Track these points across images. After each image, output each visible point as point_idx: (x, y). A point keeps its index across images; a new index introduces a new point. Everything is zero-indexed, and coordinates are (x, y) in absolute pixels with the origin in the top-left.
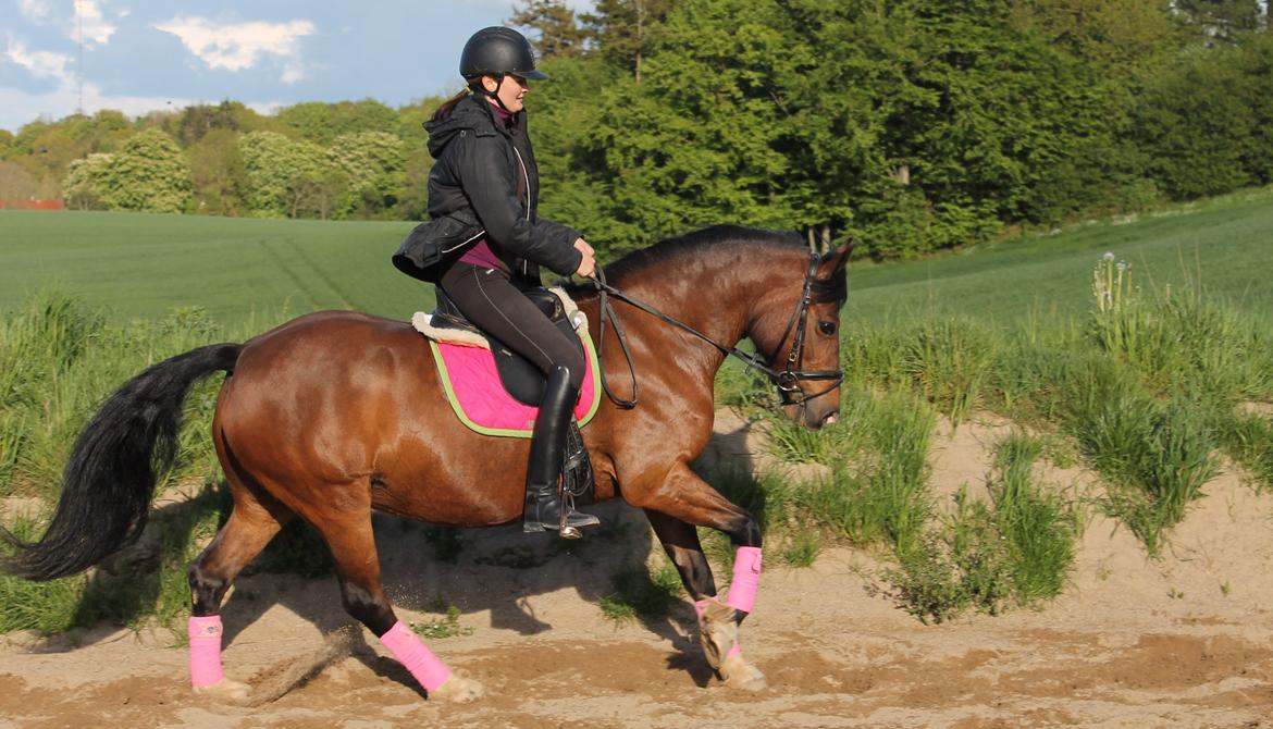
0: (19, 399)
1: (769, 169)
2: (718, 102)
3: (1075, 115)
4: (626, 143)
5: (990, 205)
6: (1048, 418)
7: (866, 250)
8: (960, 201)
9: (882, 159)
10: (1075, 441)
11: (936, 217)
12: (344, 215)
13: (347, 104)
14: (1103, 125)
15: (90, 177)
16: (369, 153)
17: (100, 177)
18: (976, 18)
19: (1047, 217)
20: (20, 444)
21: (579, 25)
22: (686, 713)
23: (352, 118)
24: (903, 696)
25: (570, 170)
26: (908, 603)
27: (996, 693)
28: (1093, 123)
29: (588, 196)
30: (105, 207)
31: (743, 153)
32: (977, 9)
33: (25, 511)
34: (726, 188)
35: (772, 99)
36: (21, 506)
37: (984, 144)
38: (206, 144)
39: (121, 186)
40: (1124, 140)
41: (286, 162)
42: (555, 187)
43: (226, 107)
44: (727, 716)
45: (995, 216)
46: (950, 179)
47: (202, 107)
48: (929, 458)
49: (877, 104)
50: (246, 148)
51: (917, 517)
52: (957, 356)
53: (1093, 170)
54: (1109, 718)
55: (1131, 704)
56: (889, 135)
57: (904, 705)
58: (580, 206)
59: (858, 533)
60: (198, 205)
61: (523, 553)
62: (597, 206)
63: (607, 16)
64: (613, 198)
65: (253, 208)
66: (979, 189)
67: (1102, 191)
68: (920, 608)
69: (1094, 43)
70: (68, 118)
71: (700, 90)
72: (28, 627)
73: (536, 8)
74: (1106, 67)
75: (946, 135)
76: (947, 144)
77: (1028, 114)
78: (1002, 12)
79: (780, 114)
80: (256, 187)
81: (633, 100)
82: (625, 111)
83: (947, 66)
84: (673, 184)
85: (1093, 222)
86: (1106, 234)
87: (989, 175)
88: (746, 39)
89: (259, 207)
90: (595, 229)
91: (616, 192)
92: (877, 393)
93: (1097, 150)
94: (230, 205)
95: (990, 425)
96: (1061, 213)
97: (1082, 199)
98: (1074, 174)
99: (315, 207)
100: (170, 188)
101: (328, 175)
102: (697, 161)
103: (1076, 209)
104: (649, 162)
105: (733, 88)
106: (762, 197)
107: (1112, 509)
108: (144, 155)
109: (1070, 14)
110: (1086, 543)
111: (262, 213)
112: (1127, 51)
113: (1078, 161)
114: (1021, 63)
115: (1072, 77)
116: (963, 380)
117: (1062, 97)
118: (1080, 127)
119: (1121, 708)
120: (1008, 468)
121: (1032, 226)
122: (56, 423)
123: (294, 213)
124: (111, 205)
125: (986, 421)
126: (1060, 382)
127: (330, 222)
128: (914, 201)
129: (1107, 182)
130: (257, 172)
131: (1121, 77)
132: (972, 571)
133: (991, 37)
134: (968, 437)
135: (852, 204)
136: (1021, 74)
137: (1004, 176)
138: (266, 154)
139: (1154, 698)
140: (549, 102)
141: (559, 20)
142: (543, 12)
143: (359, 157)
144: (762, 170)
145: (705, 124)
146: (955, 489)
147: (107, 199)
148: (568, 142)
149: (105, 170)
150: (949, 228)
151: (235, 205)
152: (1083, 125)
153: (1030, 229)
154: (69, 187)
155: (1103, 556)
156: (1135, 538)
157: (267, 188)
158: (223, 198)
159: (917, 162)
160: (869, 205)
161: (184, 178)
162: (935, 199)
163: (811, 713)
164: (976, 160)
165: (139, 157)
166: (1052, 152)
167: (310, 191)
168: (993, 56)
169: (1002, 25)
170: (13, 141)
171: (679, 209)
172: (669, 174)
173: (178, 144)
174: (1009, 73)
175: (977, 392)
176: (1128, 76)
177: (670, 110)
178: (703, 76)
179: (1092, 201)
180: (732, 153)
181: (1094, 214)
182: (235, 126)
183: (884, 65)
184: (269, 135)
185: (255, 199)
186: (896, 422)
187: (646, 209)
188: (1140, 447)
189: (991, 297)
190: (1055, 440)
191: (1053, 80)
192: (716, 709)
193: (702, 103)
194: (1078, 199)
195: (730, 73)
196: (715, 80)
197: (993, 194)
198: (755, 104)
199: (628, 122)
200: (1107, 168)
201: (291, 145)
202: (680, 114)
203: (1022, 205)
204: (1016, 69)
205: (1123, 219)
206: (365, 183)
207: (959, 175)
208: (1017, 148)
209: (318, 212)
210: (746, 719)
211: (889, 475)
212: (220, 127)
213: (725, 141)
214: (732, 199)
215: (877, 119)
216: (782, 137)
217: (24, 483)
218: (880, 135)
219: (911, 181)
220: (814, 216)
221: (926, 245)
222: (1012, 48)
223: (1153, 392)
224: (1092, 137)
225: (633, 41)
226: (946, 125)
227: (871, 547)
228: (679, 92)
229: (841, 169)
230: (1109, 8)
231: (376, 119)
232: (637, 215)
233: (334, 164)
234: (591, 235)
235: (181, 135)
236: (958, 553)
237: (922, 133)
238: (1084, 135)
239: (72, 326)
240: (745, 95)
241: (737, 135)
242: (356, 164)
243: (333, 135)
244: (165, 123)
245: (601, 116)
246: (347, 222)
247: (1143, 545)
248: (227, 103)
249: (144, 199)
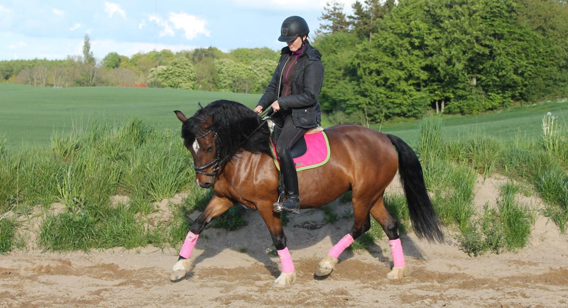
0: (120, 158)
1: (421, 78)
2: (401, 50)
3: (543, 59)
4: (365, 66)
5: (509, 93)
6: (522, 177)
7: (458, 110)
8: (496, 92)
9: (466, 74)
10: (533, 186)
11: (486, 98)
12: (254, 92)
13: (257, 49)
14: (554, 63)
15: (158, 76)
16: (265, 68)
17: (162, 75)
18: (504, 20)
19: (531, 99)
20: (120, 175)
21: (348, 20)
22: (373, 288)
23: (259, 54)
24: (460, 284)
25: (343, 76)
26: (464, 248)
27: (497, 285)
28: (550, 63)
29: (350, 86)
30: (163, 87)
31: (411, 71)
32: (504, 16)
33: (121, 201)
34: (404, 85)
35: (423, 50)
36: (120, 199)
37: (506, 69)
38: (202, 63)
39: (170, 79)
40: (562, 69)
41: (233, 71)
42: (337, 82)
43: (210, 49)
44: (390, 290)
45: (510, 98)
46: (493, 83)
47: (201, 49)
48: (474, 191)
49: (464, 53)
50: (218, 65)
51: (468, 214)
52: (486, 151)
53: (549, 81)
54: (542, 296)
55: (550, 291)
56: (469, 65)
57: (460, 288)
58: (346, 90)
59: (445, 220)
60: (199, 86)
61: (312, 223)
62: (353, 90)
63: (359, 16)
64: (360, 87)
65: (219, 88)
66: (504, 87)
67: (553, 89)
68: (469, 250)
69: (551, 31)
70: (150, 52)
71: (395, 46)
72: (121, 246)
73: (331, 13)
74: (556, 40)
75: (492, 66)
76: (492, 69)
77: (524, 58)
78: (515, 17)
79: (426, 56)
80: (221, 80)
81: (368, 49)
82: (364, 53)
83: (492, 38)
84: (383, 83)
85: (549, 101)
86: (554, 106)
87: (508, 82)
88: (414, 27)
89: (222, 88)
90: (352, 99)
91: (361, 85)
92: (454, 165)
93: (551, 73)
94: (211, 87)
95: (499, 179)
96: (536, 97)
97: (545, 92)
98: (542, 82)
99: (244, 89)
100: (188, 80)
101: (249, 76)
102: (393, 74)
103: (543, 96)
104: (374, 74)
105: (408, 45)
106: (418, 88)
107: (547, 213)
108: (179, 67)
109: (542, 19)
110: (536, 227)
111: (223, 90)
112: (564, 34)
113: (544, 77)
114: (522, 38)
115: (542, 44)
116: (488, 161)
117: (538, 52)
118: (545, 63)
119: (547, 292)
120: (505, 196)
121: (525, 102)
122: (134, 168)
123: (235, 90)
124: (166, 86)
125: (497, 177)
126: (527, 163)
127: (249, 94)
128: (478, 91)
129: (555, 86)
130: (221, 75)
131: (562, 44)
132: (489, 237)
133: (510, 27)
134: (489, 183)
135: (453, 92)
136: (522, 42)
137: (515, 82)
138: (225, 68)
139: (560, 289)
140: (335, 49)
141: (340, 18)
142: (334, 14)
143: (261, 69)
144: (418, 78)
145: (396, 59)
146: (484, 204)
147: (164, 84)
148: (342, 65)
149: (164, 72)
150: (492, 102)
151: (213, 87)
152: (546, 63)
153: (524, 104)
154: (150, 78)
155: (543, 232)
156: (556, 225)
157: (225, 81)
158: (208, 84)
159: (479, 76)
160: (460, 92)
161: (194, 76)
162: (486, 91)
163: (423, 290)
164: (503, 76)
165: (176, 68)
166: (533, 73)
167: (242, 82)
168: (511, 35)
169: (514, 23)
170: (129, 61)
171: (385, 93)
172: (381, 79)
173: (191, 63)
174: (517, 42)
175: (494, 166)
176: (564, 44)
177: (382, 53)
178: (396, 40)
179: (549, 93)
180: (406, 71)
181: (550, 98)
182: (213, 56)
183: (468, 37)
184: (227, 60)
185: (220, 85)
186: (461, 176)
187: (372, 92)
188: (558, 189)
189: (508, 130)
190: (525, 186)
191: (534, 45)
192: (385, 287)
193: (395, 51)
194: (543, 92)
195: (407, 40)
196: (401, 42)
197: (510, 89)
198: (416, 52)
199: (366, 58)
200: (555, 80)
201: (235, 64)
202: (387, 55)
203: (521, 94)
204: (520, 40)
205: (561, 100)
206: (263, 79)
207: (496, 81)
208: (520, 71)
209: (245, 90)
210: (397, 291)
211: (458, 197)
212: (208, 57)
213: (404, 66)
214: (406, 89)
215: (464, 59)
216: (427, 65)
217: (121, 190)
218: (465, 65)
219: (477, 84)
220: (438, 97)
221: (482, 109)
222: (518, 32)
223: (565, 168)
224: (550, 68)
225: (369, 26)
226: (491, 62)
227: (450, 226)
228: (387, 46)
229: (449, 78)
230: (558, 17)
231: (268, 55)
232: (369, 94)
233: (251, 72)
234: (350, 102)
235: (193, 59)
236: (484, 229)
237: (482, 65)
238: (547, 67)
239: (142, 130)
240: (412, 49)
241: (409, 64)
242: (260, 72)
243: (251, 61)
244: (187, 55)
245: (355, 55)
246: (255, 95)
247: (559, 228)
248: (211, 47)
249: (178, 84)
